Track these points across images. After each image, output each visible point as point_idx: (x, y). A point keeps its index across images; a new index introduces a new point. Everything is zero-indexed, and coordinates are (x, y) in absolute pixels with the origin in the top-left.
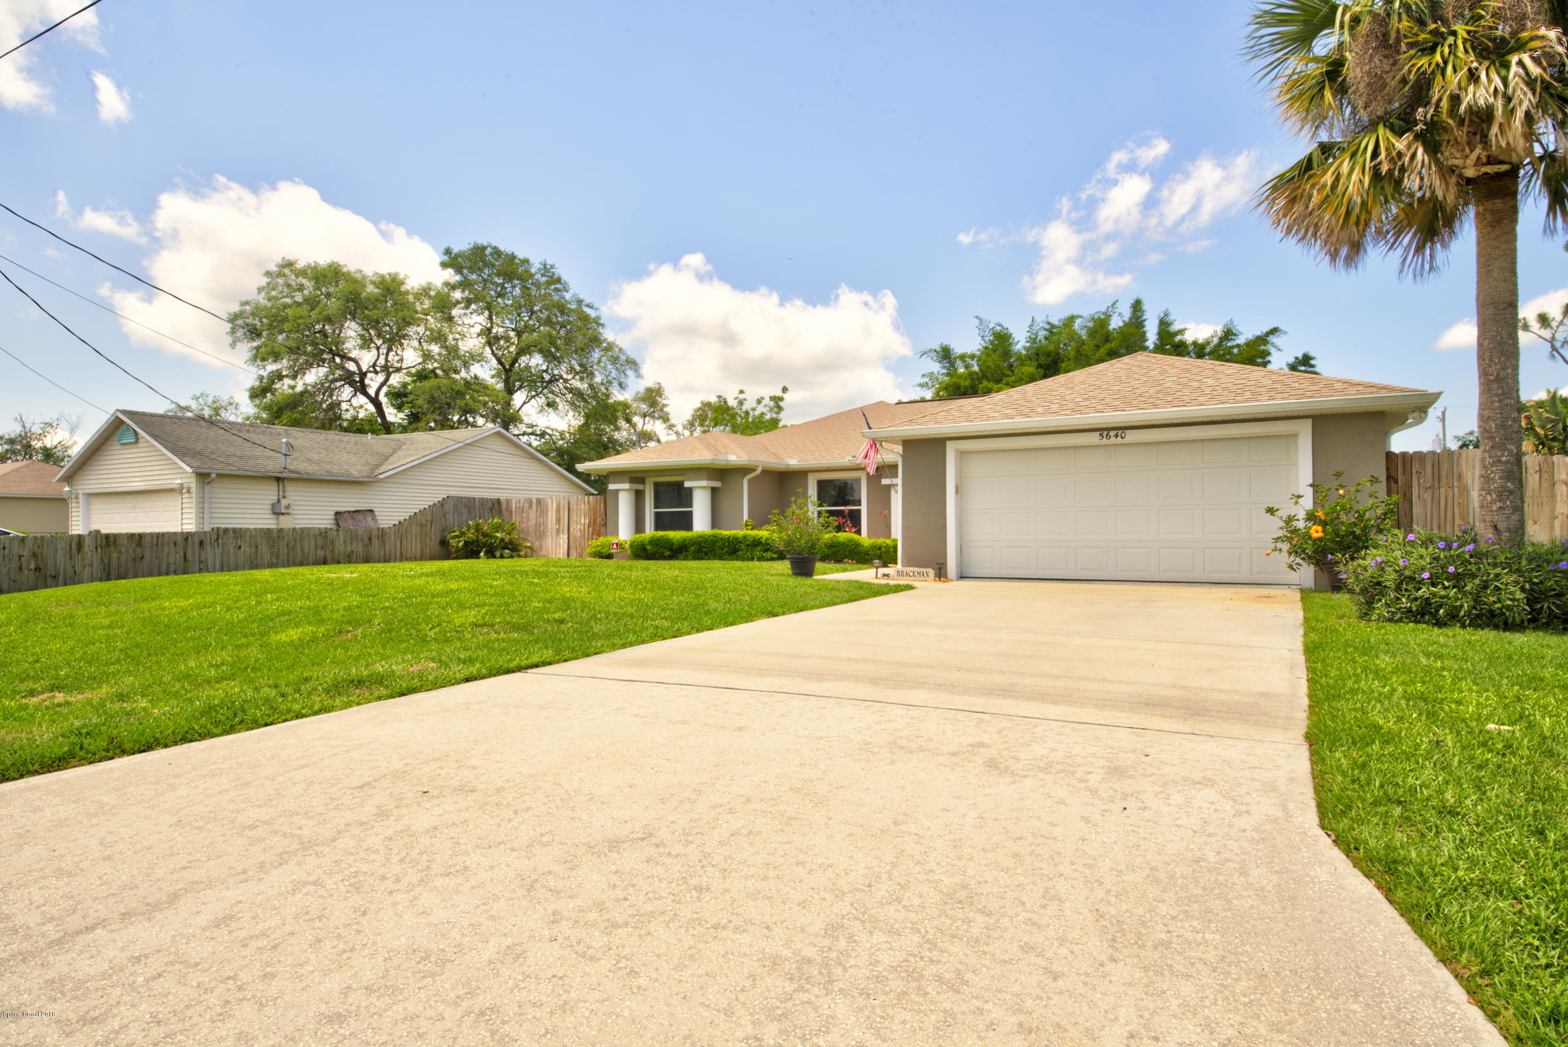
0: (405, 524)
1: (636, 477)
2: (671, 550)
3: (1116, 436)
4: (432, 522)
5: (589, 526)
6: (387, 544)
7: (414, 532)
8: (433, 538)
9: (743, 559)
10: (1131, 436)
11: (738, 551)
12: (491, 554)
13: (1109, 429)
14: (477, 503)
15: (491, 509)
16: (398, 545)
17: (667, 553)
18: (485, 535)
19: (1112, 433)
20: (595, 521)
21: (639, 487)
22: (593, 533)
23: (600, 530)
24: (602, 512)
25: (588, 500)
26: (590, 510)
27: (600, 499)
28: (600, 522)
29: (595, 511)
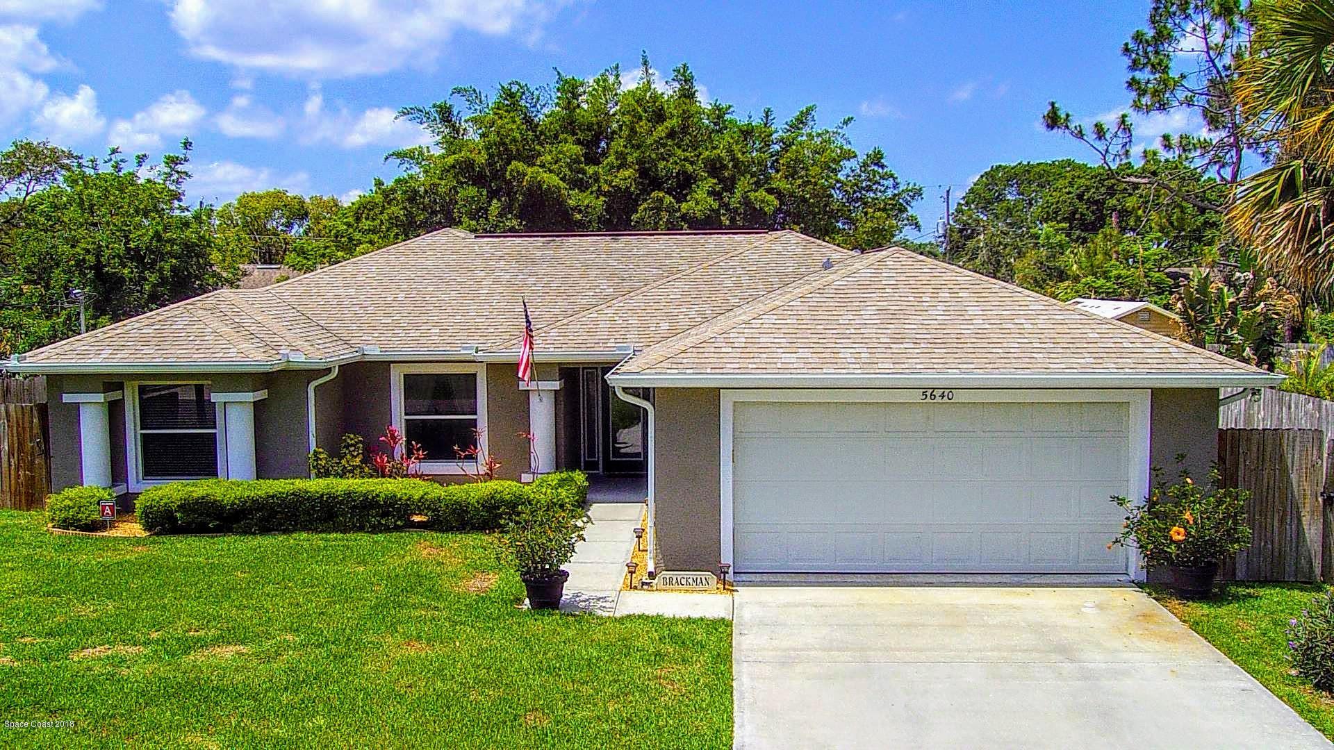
3: (942, 396)
10: (960, 397)
19: (938, 392)
20: (21, 444)
21: (116, 395)
22: (18, 468)
23: (32, 462)
24: (35, 430)
25: (7, 411)
26: (11, 428)
27: (31, 410)
28: (32, 449)
29: (21, 429)
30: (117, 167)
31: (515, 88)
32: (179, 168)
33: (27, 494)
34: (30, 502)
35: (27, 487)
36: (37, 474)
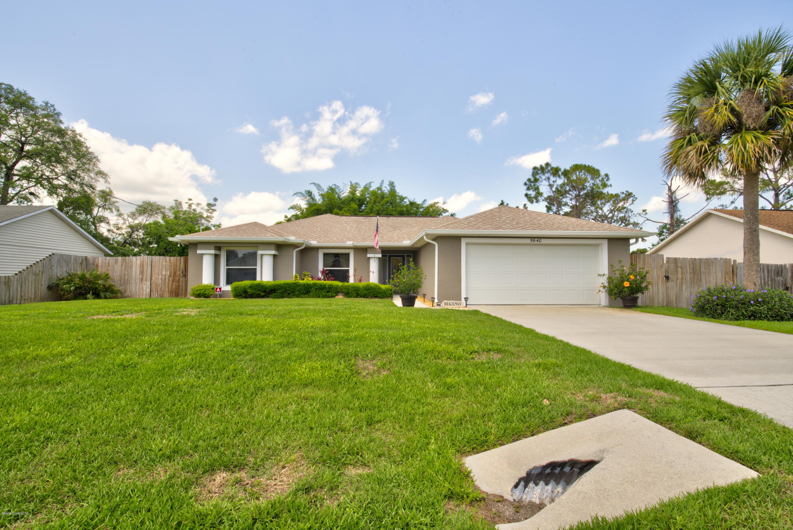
0: (25, 273)
1: (218, 246)
2: (265, 292)
3: (537, 241)
4: (43, 272)
5: (170, 276)
6: (11, 289)
7: (30, 279)
8: (43, 284)
9: (313, 297)
10: (543, 241)
11: (310, 292)
12: (97, 295)
13: (535, 238)
14: (72, 259)
15: (81, 264)
16: (19, 289)
17: (262, 294)
18: (90, 282)
19: (536, 240)
20: (175, 273)
21: (218, 252)
22: (173, 281)
23: (179, 279)
24: (181, 267)
25: (170, 260)
26: (171, 266)
27: (181, 259)
28: (180, 274)
29: (175, 267)
30: (190, 205)
31: (333, 187)
32: (212, 208)
33: (176, 292)
34: (177, 295)
35: (176, 289)
36: (180, 284)
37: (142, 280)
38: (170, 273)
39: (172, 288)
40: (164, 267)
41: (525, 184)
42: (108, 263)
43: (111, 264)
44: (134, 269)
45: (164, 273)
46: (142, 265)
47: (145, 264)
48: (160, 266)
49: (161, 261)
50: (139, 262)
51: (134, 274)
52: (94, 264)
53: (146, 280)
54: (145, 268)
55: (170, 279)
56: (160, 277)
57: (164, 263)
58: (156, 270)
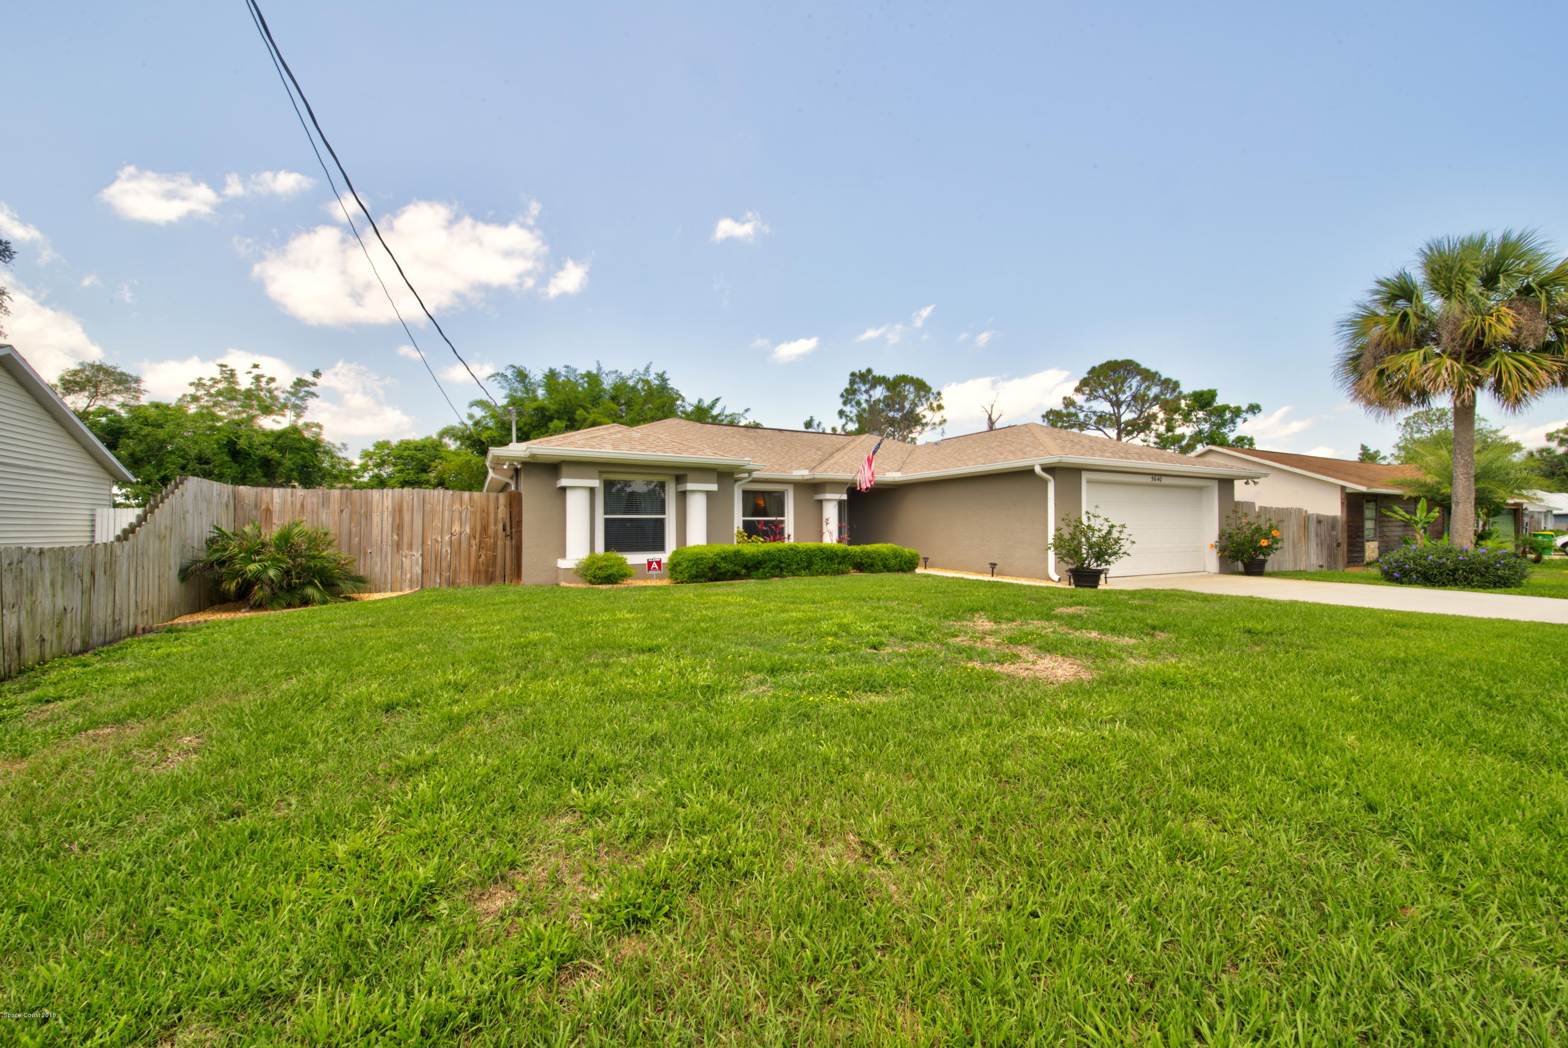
3: (1158, 480)
5: (472, 536)
8: (172, 563)
19: (1157, 477)
20: (485, 529)
22: (480, 547)
23: (495, 544)
24: (500, 516)
25: (471, 498)
26: (474, 513)
27: (497, 498)
28: (496, 532)
29: (484, 515)
32: (309, 389)
33: (487, 572)
34: (490, 579)
35: (488, 566)
36: (499, 553)
37: (398, 546)
38: (473, 529)
39: (477, 562)
40: (457, 515)
41: (842, 396)
42: (302, 505)
43: (308, 508)
44: (376, 519)
45: (456, 528)
46: (398, 510)
47: (405, 507)
48: (447, 514)
49: (447, 502)
50: (388, 503)
51: (376, 531)
52: (256, 506)
53: (411, 547)
54: (407, 517)
55: (473, 542)
56: (447, 538)
57: (457, 506)
58: (437, 523)
